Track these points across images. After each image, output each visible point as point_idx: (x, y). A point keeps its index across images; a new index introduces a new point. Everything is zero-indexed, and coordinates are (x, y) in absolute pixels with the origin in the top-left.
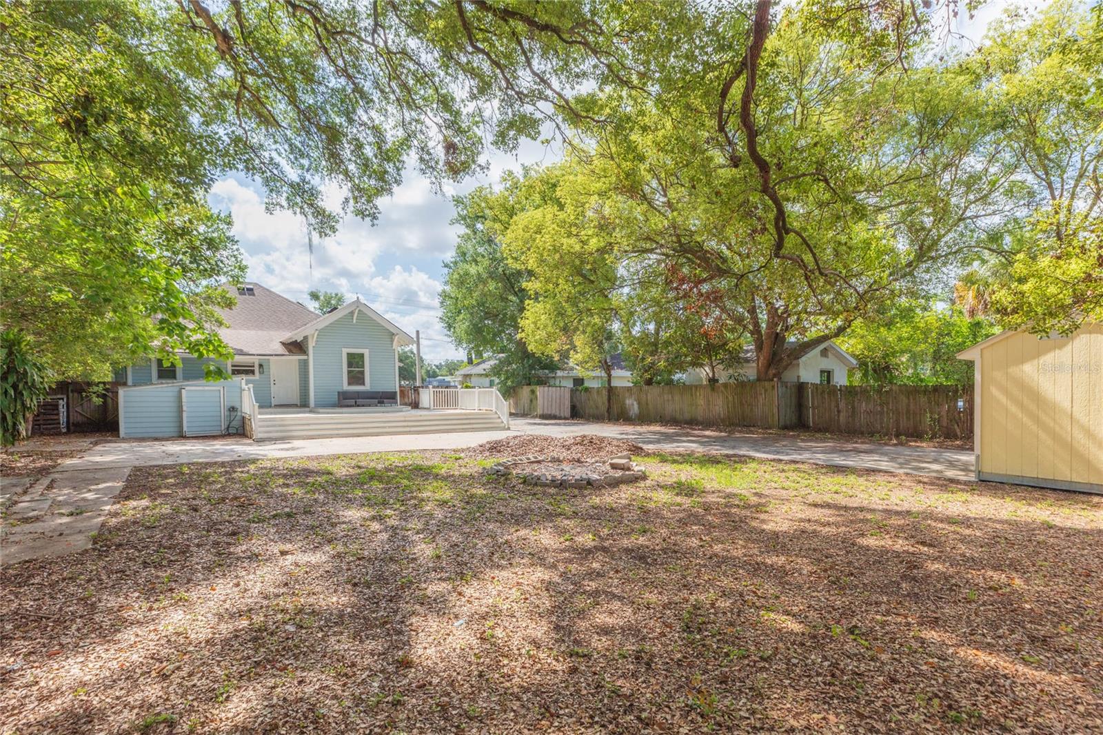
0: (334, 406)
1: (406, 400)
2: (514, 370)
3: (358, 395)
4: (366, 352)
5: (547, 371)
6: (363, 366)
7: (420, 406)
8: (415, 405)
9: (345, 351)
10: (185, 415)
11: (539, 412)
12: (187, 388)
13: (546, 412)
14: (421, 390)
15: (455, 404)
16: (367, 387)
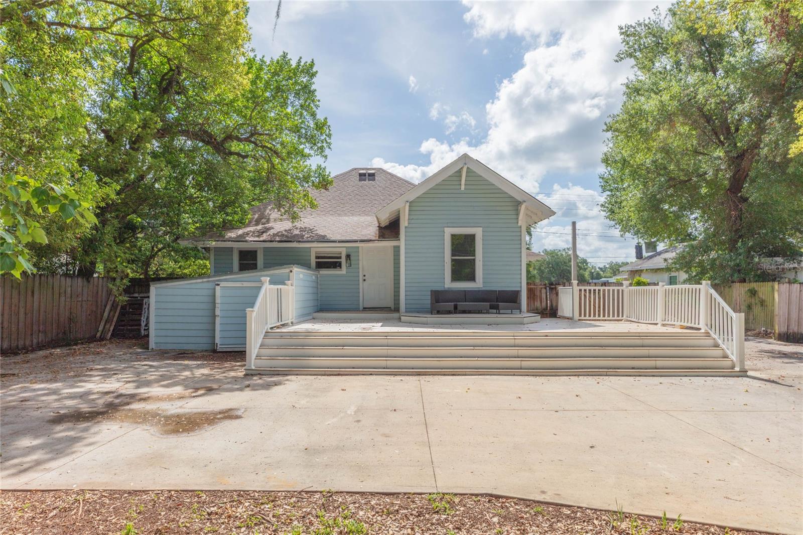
0: (427, 312)
1: (538, 304)
2: (714, 260)
3: (466, 296)
4: (478, 232)
5: (779, 260)
6: (473, 253)
7: (559, 313)
8: (551, 312)
9: (449, 232)
10: (218, 321)
11: (779, 327)
12: (223, 284)
13: (794, 328)
14: (560, 288)
15: (618, 314)
16: (478, 284)
